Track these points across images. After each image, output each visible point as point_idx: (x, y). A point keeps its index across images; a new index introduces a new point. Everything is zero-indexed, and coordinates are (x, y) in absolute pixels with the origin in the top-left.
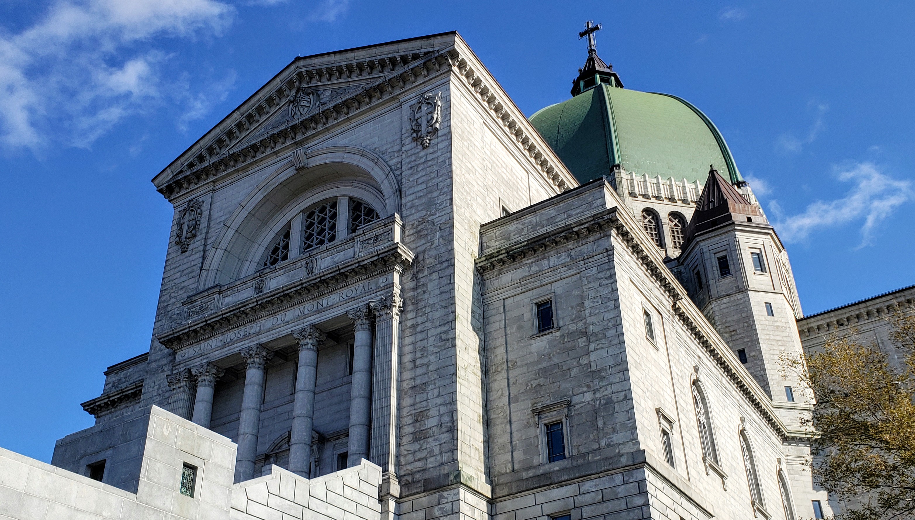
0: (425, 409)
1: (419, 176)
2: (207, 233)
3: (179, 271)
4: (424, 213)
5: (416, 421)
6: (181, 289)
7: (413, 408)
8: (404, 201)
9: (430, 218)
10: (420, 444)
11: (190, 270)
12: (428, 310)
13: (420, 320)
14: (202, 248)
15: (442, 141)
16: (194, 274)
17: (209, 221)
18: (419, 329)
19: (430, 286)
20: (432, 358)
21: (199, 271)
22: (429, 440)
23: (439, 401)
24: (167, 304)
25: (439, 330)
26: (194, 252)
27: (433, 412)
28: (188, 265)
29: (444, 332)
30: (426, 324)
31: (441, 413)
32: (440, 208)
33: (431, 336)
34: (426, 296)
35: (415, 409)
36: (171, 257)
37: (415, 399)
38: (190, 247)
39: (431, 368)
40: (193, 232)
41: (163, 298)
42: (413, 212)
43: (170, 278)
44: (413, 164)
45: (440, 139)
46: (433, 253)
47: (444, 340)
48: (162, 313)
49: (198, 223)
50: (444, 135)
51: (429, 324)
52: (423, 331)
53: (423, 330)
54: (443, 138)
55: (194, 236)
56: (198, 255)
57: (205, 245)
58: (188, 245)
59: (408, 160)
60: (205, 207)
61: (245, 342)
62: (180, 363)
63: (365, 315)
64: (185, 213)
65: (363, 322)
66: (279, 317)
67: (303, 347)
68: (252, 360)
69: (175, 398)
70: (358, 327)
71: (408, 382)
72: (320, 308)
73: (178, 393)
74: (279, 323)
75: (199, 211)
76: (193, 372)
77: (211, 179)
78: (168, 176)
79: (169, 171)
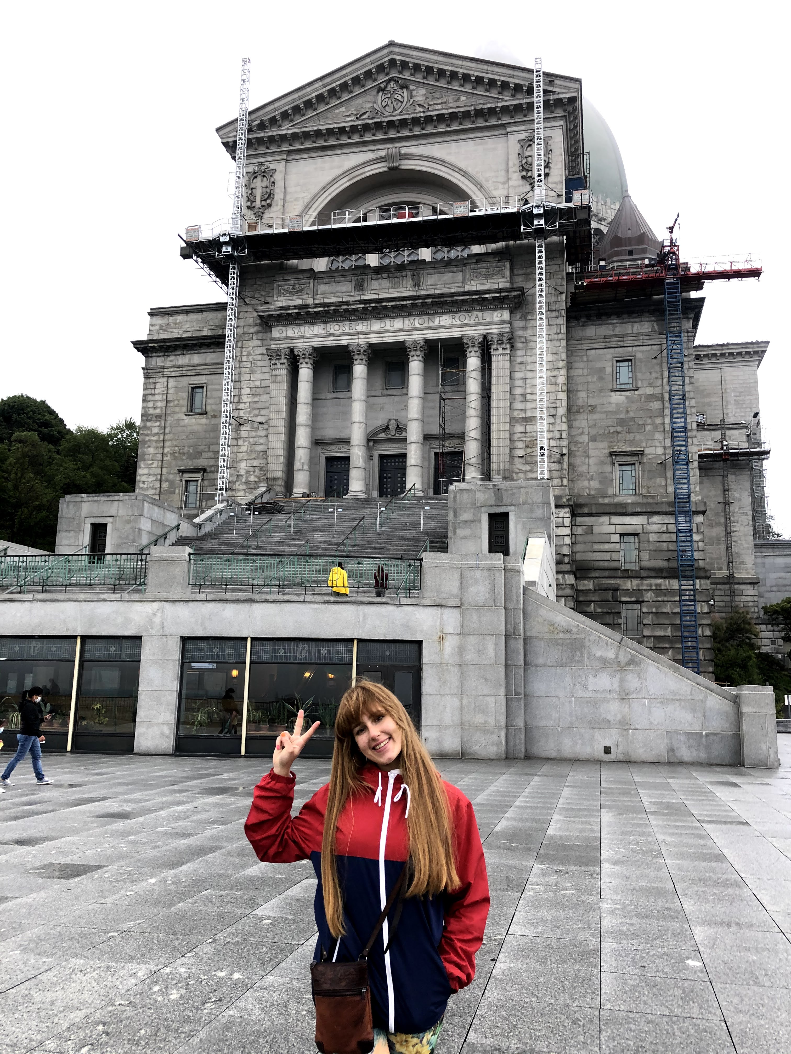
2: (284, 206)
5: (527, 447)
7: (523, 435)
12: (536, 352)
13: (529, 359)
17: (285, 193)
18: (528, 367)
23: (548, 435)
29: (554, 376)
30: (536, 365)
34: (535, 338)
35: (525, 437)
37: (525, 428)
40: (269, 201)
45: (550, 185)
47: (554, 384)
49: (272, 191)
52: (532, 371)
53: (532, 369)
55: (269, 205)
57: (283, 219)
58: (263, 212)
61: (353, 337)
62: (279, 339)
63: (479, 343)
64: (256, 177)
65: (476, 349)
66: (388, 322)
67: (415, 358)
68: (361, 357)
69: (278, 372)
70: (473, 353)
71: (518, 412)
72: (431, 324)
73: (280, 369)
74: (388, 328)
75: (272, 180)
76: (296, 352)
77: (286, 147)
78: (235, 129)
79: (237, 125)
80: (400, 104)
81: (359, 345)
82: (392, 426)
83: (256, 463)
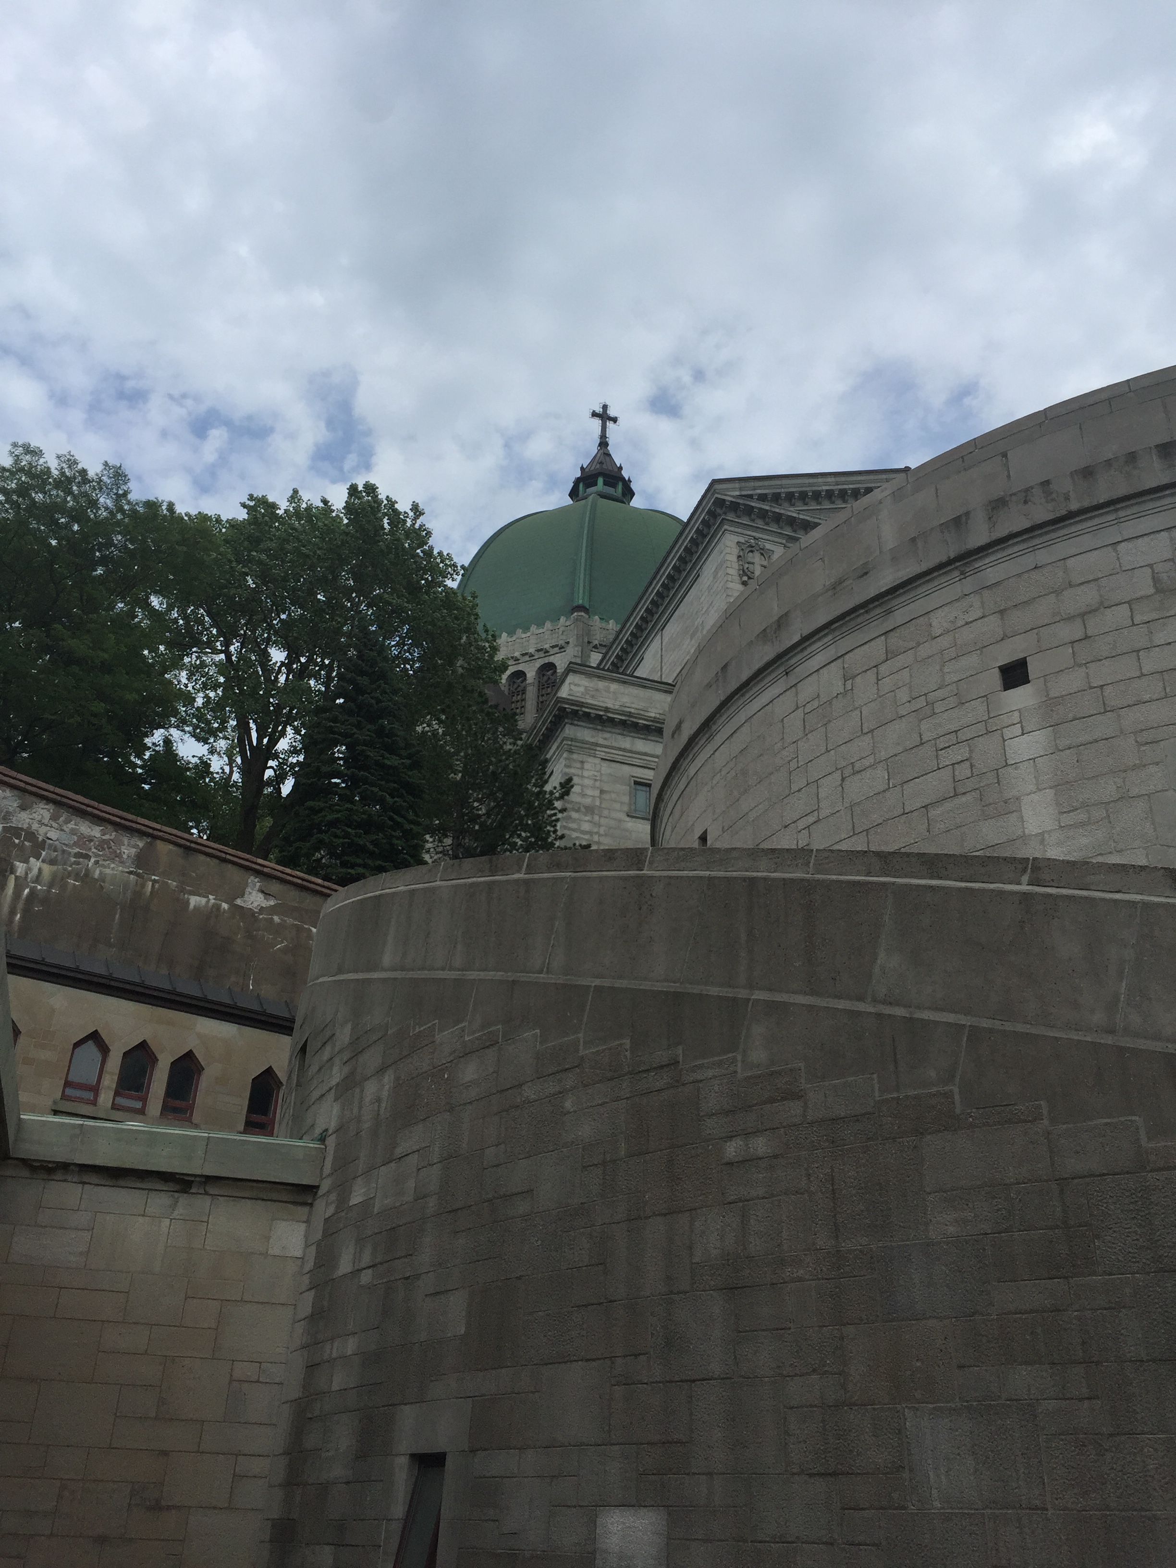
64: (751, 551)
75: (771, 560)
77: (788, 531)
78: (734, 489)
79: (737, 485)
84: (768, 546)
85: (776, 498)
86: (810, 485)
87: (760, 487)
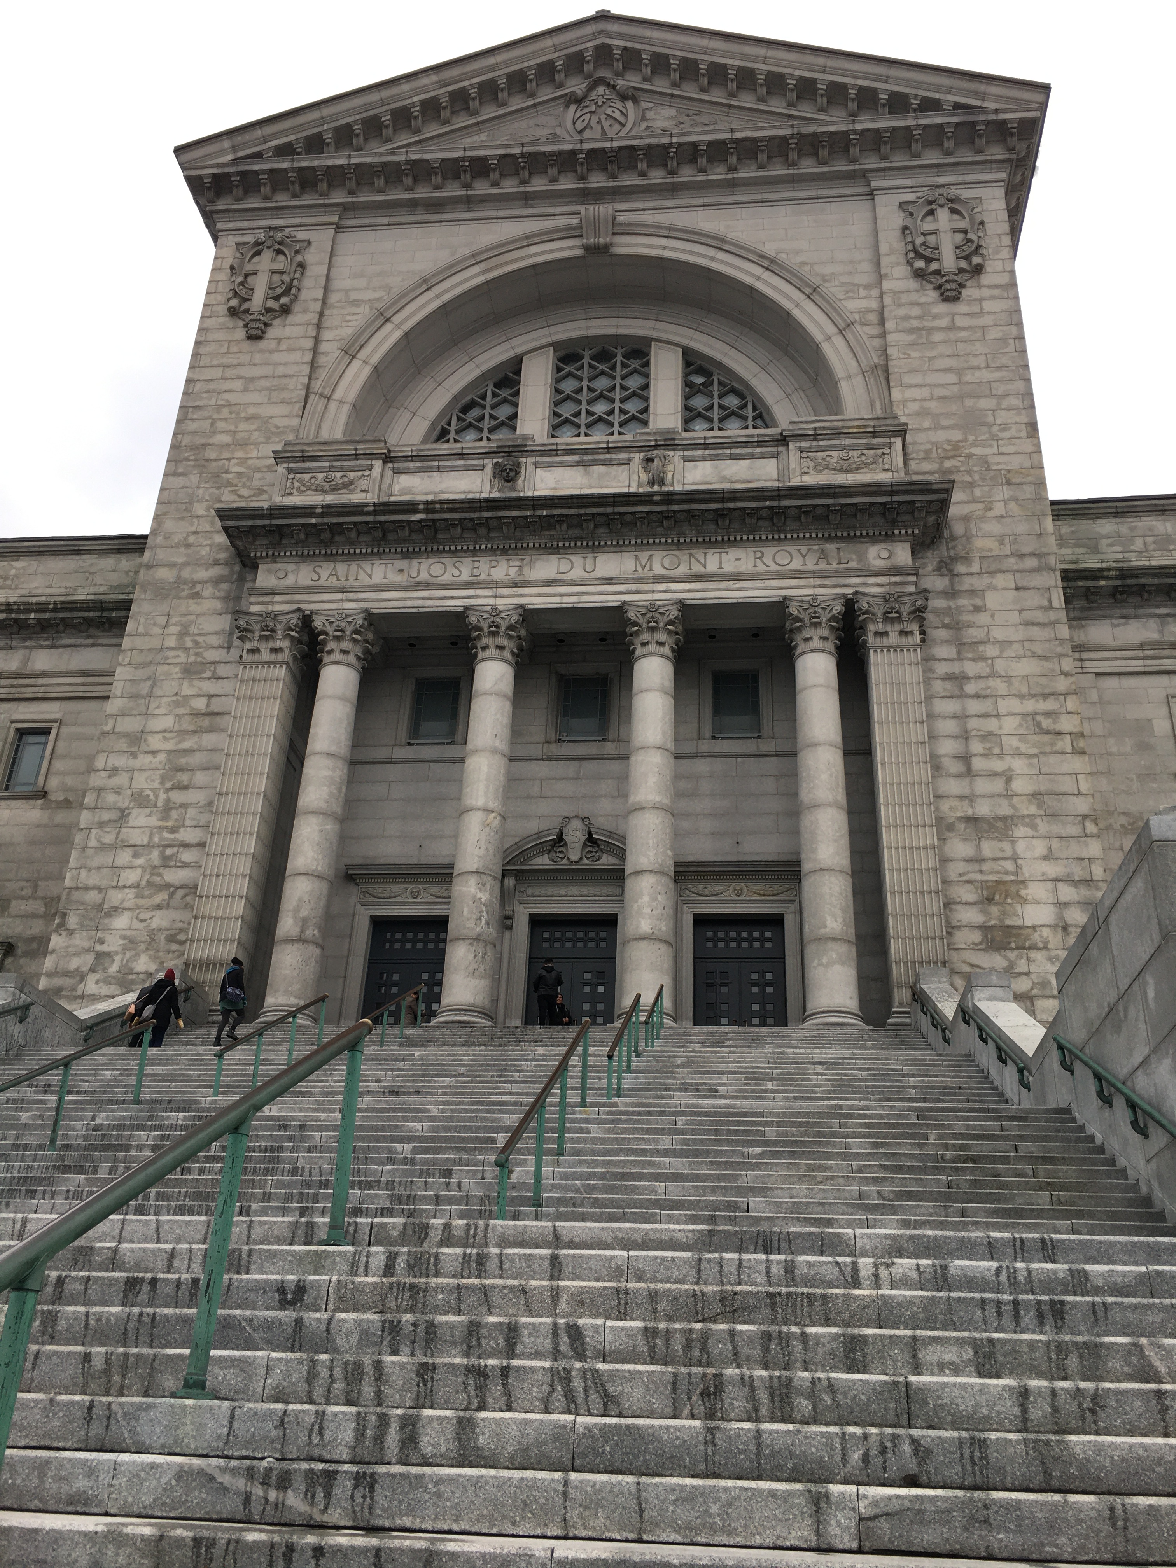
0: (1013, 878)
1: (934, 353)
2: (321, 314)
3: (239, 377)
4: (956, 435)
5: (990, 900)
6: (247, 419)
7: (976, 867)
8: (896, 394)
9: (977, 451)
10: (1006, 957)
11: (276, 382)
12: (991, 651)
13: (971, 668)
14: (309, 344)
15: (993, 298)
16: (286, 395)
17: (326, 289)
18: (970, 688)
19: (992, 600)
20: (1019, 765)
21: (303, 392)
22: (1033, 954)
23: (1052, 869)
24: (203, 441)
25: (1030, 705)
26: (284, 346)
27: (1036, 891)
28: (268, 370)
29: (1048, 714)
30: (991, 683)
31: (1062, 899)
32: (1002, 435)
33: (1009, 715)
34: (982, 618)
35: (981, 872)
36: (211, 336)
37: (979, 848)
38: (272, 333)
39: (1019, 785)
40: (284, 300)
41: (192, 426)
42: (927, 424)
43: (212, 386)
44: (915, 323)
45: (986, 292)
46: (994, 528)
47: (1048, 732)
48: (187, 459)
49: (295, 283)
50: (997, 287)
51: (999, 686)
52: (985, 697)
53: (983, 693)
54: (996, 292)
55: (286, 310)
56: (296, 356)
57: (317, 341)
58: (266, 325)
59: (902, 312)
60: (315, 258)
61: (480, 592)
62: (272, 592)
63: (833, 618)
64: (258, 253)
65: (825, 632)
66: (577, 559)
67: (653, 648)
68: (499, 641)
69: (260, 673)
70: (816, 643)
71: (955, 803)
72: (697, 568)
73: (269, 664)
74: (577, 573)
75: (299, 258)
76: (318, 623)
77: (339, 197)
78: (221, 152)
79: (226, 144)
80: (617, 127)
81: (495, 611)
82: (575, 835)
83: (160, 920)
84: (301, 235)
85: (315, 144)
86: (383, 102)
87: (274, 136)
